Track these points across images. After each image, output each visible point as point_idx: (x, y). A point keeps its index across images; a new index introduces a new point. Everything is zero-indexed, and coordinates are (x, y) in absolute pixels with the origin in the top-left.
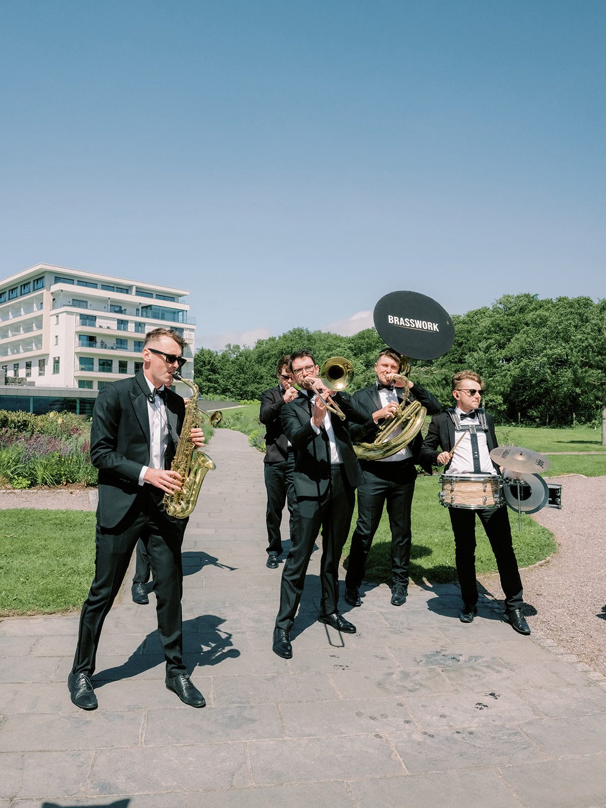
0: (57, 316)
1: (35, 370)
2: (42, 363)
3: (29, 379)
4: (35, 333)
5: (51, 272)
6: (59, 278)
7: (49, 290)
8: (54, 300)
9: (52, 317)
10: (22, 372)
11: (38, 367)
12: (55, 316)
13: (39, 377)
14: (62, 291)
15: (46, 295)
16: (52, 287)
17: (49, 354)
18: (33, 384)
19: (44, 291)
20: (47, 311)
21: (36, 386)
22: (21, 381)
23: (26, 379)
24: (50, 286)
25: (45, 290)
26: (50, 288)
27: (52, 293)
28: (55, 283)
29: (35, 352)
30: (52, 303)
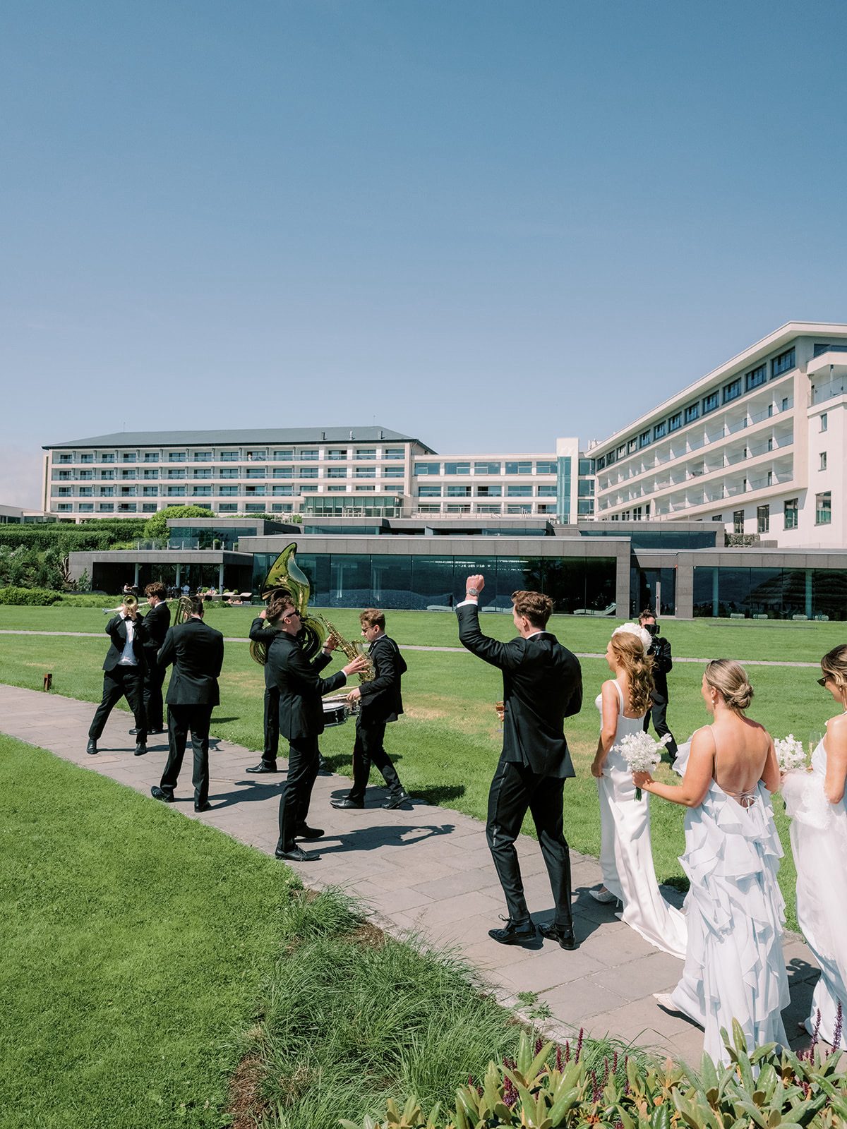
0: (822, 417)
1: (777, 519)
2: (791, 507)
3: (764, 537)
4: (778, 452)
5: (807, 338)
6: (821, 345)
7: (804, 370)
8: (813, 387)
9: (810, 420)
10: (751, 526)
11: (783, 514)
12: (819, 417)
13: (785, 532)
14: (832, 366)
15: (798, 379)
16: (810, 363)
17: (806, 489)
18: (773, 544)
19: (795, 374)
20: (801, 410)
21: (778, 547)
22: (751, 541)
23: (759, 536)
24: (807, 362)
25: (798, 370)
26: (807, 366)
27: (809, 375)
28: (815, 357)
29: (777, 487)
30: (810, 393)
